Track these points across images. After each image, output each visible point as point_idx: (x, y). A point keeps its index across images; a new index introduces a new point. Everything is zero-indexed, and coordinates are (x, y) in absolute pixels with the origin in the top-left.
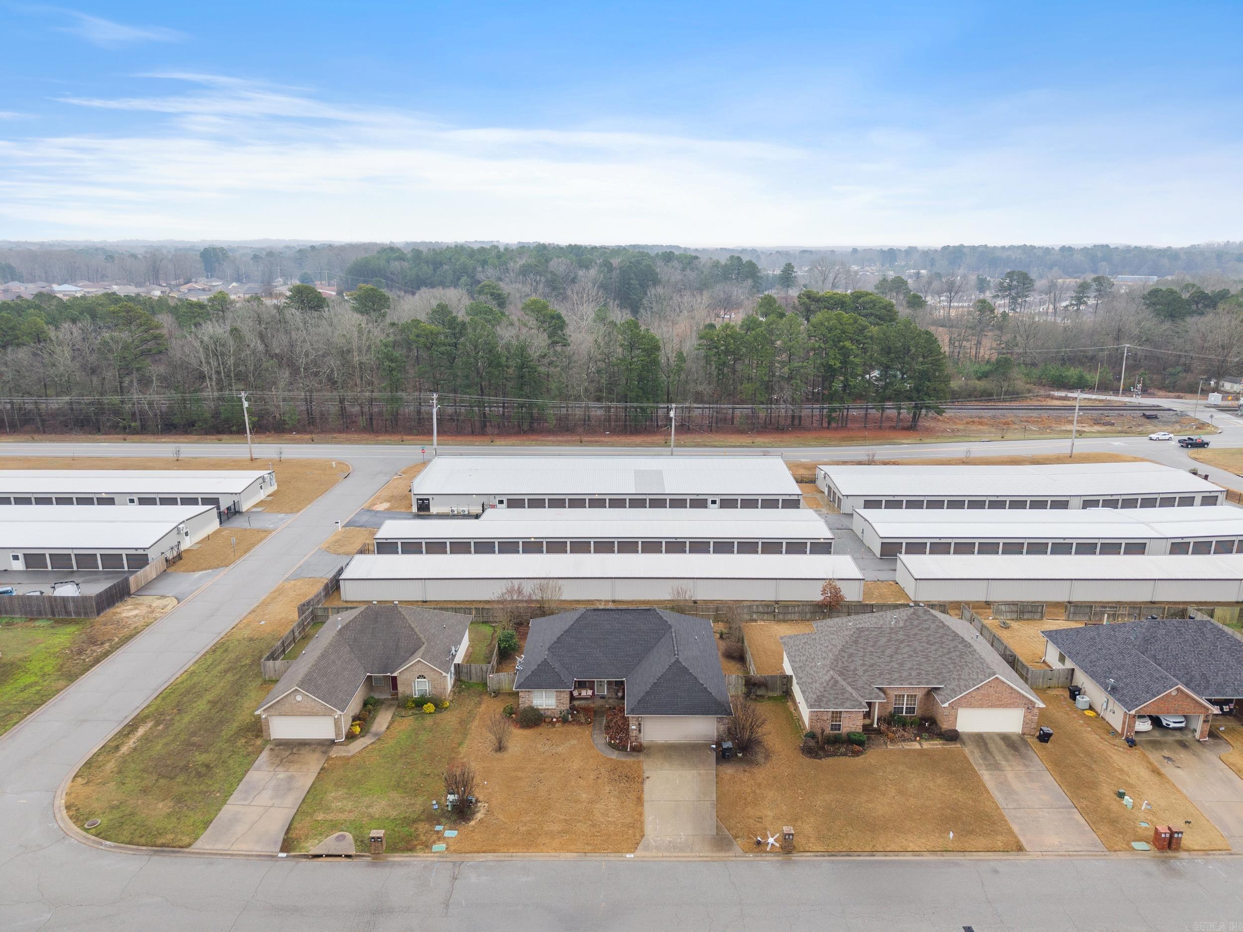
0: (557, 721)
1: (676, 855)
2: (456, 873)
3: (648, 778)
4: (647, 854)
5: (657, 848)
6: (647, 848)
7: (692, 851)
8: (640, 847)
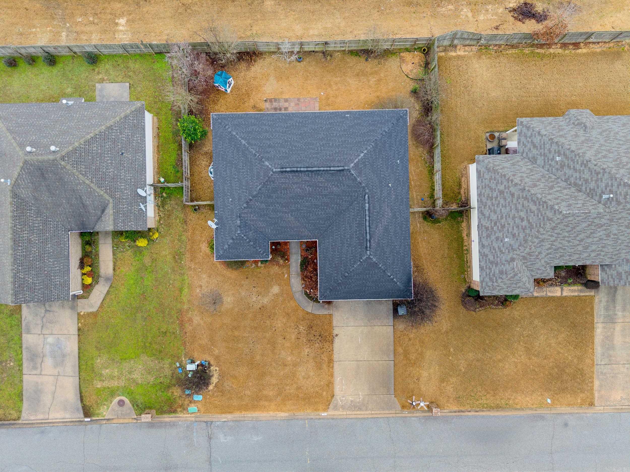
1: (356, 413)
2: (210, 433)
3: (337, 335)
4: (336, 413)
5: (343, 407)
6: (336, 408)
7: (366, 410)
8: (331, 406)
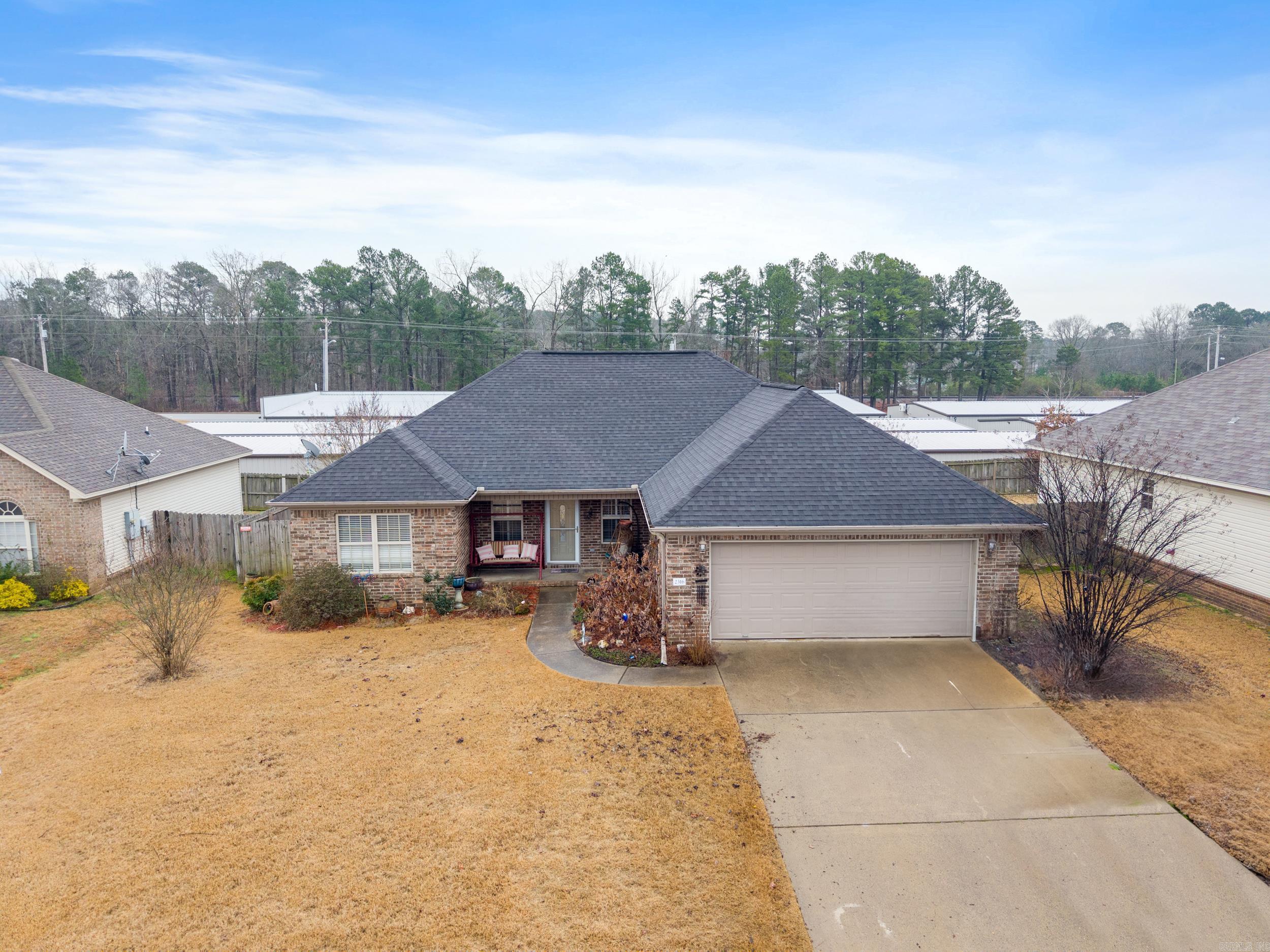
0: (418, 612)
3: (762, 738)
